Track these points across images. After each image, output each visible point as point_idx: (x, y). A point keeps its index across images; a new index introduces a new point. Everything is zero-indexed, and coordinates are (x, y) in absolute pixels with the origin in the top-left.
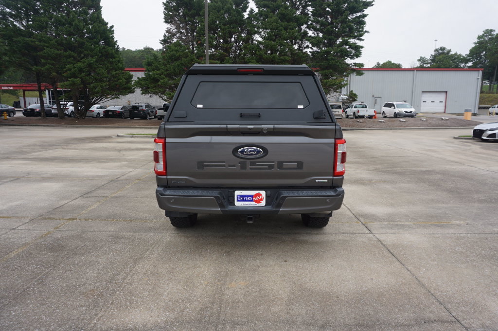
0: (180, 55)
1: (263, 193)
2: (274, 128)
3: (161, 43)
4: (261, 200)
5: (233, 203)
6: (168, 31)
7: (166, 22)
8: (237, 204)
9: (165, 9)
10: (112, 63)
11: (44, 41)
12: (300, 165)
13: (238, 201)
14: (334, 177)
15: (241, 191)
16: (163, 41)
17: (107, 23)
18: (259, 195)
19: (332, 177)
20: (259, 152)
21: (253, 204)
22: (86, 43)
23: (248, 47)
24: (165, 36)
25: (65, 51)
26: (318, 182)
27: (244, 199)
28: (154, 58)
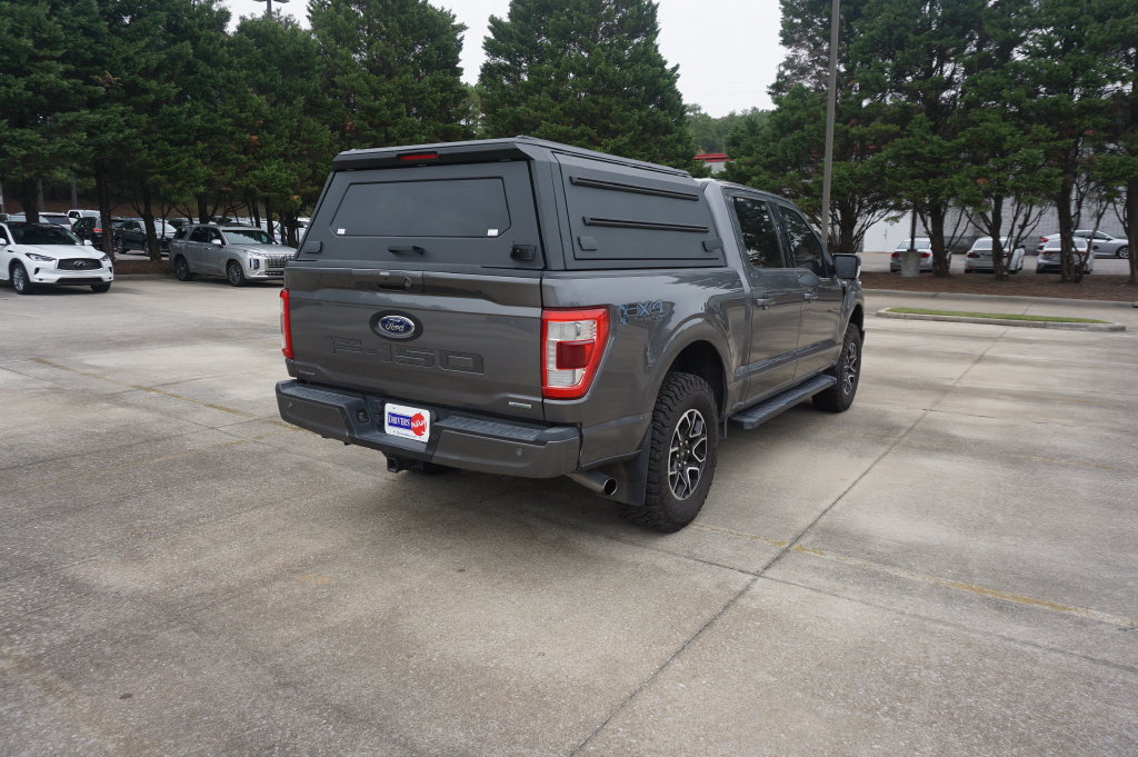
0: (799, 119)
1: (426, 414)
2: (423, 278)
3: (770, 93)
4: (423, 428)
5: (381, 427)
6: (789, 64)
7: (784, 43)
8: (389, 430)
9: (784, 11)
10: (663, 145)
11: (543, 110)
12: (479, 363)
13: (391, 424)
14: (546, 401)
15: (395, 406)
16: (773, 86)
17: (665, 62)
18: (419, 417)
19: (540, 400)
20: (408, 327)
21: (410, 434)
22: (615, 107)
23: (979, 81)
24: (780, 75)
25: (576, 125)
26: (514, 407)
27: (399, 422)
28: (749, 128)
